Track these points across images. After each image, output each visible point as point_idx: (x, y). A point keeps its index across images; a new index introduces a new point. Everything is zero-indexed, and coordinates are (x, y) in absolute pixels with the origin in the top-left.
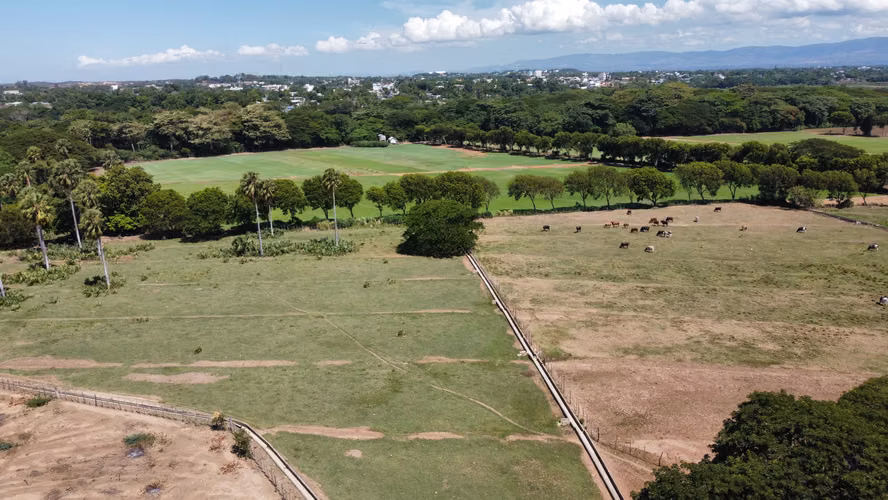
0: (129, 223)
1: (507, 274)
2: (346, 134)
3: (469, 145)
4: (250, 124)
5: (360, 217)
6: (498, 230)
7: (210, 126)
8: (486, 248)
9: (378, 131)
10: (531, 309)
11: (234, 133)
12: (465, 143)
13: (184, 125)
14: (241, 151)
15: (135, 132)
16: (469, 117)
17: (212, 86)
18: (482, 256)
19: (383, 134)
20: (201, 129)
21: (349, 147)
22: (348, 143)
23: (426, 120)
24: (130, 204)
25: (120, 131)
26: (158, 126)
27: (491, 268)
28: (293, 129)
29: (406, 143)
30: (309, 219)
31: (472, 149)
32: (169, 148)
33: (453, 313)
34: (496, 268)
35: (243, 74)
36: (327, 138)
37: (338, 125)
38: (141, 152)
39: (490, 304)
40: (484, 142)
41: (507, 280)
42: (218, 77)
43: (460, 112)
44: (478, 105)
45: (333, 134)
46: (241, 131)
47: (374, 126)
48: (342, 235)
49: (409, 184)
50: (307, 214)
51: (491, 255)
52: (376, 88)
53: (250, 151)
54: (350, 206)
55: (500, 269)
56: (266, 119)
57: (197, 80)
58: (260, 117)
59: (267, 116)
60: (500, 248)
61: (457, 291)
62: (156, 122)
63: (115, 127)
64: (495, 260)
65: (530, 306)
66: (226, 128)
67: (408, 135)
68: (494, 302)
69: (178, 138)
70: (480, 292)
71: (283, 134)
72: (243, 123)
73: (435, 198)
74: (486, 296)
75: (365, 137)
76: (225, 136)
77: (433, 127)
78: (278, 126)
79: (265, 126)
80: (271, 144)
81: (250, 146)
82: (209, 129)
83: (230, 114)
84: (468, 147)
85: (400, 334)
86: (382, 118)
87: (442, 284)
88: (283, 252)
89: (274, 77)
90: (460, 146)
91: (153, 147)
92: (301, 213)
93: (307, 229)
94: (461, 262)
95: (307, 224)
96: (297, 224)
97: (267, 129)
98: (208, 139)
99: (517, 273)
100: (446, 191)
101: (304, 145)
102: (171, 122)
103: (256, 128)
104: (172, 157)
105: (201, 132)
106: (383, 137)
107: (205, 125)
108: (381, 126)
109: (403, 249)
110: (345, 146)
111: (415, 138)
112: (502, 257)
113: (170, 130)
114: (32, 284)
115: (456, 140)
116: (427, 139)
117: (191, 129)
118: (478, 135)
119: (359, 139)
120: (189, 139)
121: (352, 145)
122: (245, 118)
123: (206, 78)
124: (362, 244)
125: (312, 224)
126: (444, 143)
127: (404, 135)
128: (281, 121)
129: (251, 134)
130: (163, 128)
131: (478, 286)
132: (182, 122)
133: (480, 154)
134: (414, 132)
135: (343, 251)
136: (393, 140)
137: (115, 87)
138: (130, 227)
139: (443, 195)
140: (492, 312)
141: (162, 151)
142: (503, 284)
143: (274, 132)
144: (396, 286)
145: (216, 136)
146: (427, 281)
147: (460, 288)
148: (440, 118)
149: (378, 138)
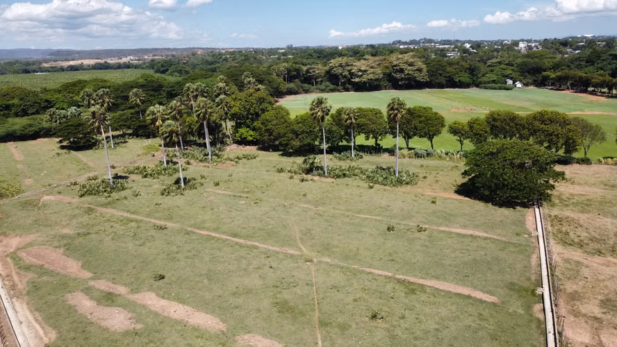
0: (251, 136)
1: (581, 245)
2: (478, 78)
3: (594, 91)
4: (398, 68)
5: (440, 150)
6: (592, 180)
7: (367, 68)
8: (565, 203)
9: (507, 76)
10: (596, 318)
11: (384, 74)
12: (590, 89)
13: (349, 68)
14: (389, 89)
15: (317, 72)
16: (599, 65)
17: (401, 47)
18: (555, 212)
19: (511, 79)
20: (360, 70)
21: (477, 89)
22: (477, 86)
23: (556, 67)
24: (253, 120)
25: (307, 71)
26: (332, 68)
27: (560, 231)
28: (431, 73)
29: (532, 87)
30: (389, 147)
31: (596, 95)
32: (338, 85)
33: (469, 297)
34: (567, 233)
35: (425, 39)
36: (460, 81)
37: (472, 70)
38: (319, 86)
39: (533, 292)
40: (610, 89)
41: (576, 255)
42: (408, 41)
43: (590, 61)
44: (611, 55)
45: (465, 77)
46: (391, 73)
47: (504, 72)
48: (413, 165)
49: (495, 120)
50: (387, 142)
51: (567, 213)
52: (522, 45)
53: (396, 89)
54: (431, 139)
55: (572, 234)
56: (411, 65)
57: (394, 43)
58: (406, 63)
59: (412, 62)
60: (585, 205)
61: (497, 259)
62: (330, 65)
63: (305, 68)
64: (569, 221)
65: (597, 311)
66: (379, 71)
67: (535, 81)
68: (539, 291)
69: (345, 77)
70: (527, 267)
71: (423, 77)
72: (393, 66)
73: (521, 137)
74: (533, 278)
75: (494, 81)
76: (377, 77)
77: (559, 74)
78: (420, 70)
79: (409, 70)
80: (412, 84)
81: (396, 85)
82: (365, 71)
83: (385, 59)
84: (593, 93)
85: (374, 317)
86: (512, 65)
87: (483, 243)
88: (344, 175)
89: (449, 41)
90: (585, 91)
91: (328, 83)
92: (381, 140)
93: (386, 155)
94: (523, 216)
95: (387, 150)
96: (377, 150)
97: (410, 72)
98: (365, 78)
99: (597, 246)
100: (535, 131)
101: (441, 86)
102: (341, 65)
103: (402, 71)
104: (339, 91)
105: (360, 73)
106: (510, 82)
107: (363, 68)
108: (510, 72)
109: (463, 190)
110: (475, 88)
111: (541, 83)
112: (583, 218)
113: (340, 71)
114: (146, 176)
115: (582, 85)
116: (553, 84)
117: (353, 71)
118: (605, 81)
119: (489, 82)
120: (352, 78)
121: (481, 88)
122: (395, 63)
123: (400, 42)
124: (425, 177)
125: (391, 152)
126: (568, 88)
127: (530, 81)
128: (424, 66)
129: (398, 76)
130: (335, 69)
131: (529, 256)
132: (348, 65)
133: (603, 99)
134: (540, 78)
135: (400, 182)
136: (519, 85)
137: (340, 48)
138: (251, 138)
139: (532, 134)
140: (528, 308)
141: (332, 87)
142: (567, 261)
143: (416, 75)
144: (423, 235)
145: (371, 76)
146: (464, 236)
147: (502, 255)
148: (568, 66)
149: (506, 82)
